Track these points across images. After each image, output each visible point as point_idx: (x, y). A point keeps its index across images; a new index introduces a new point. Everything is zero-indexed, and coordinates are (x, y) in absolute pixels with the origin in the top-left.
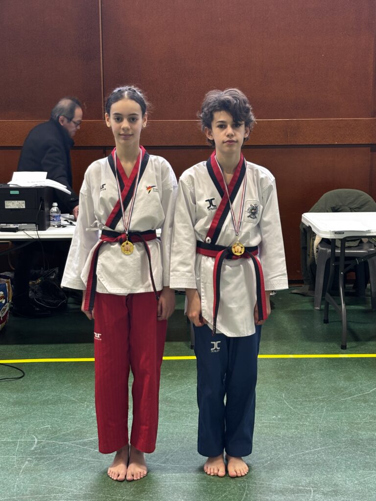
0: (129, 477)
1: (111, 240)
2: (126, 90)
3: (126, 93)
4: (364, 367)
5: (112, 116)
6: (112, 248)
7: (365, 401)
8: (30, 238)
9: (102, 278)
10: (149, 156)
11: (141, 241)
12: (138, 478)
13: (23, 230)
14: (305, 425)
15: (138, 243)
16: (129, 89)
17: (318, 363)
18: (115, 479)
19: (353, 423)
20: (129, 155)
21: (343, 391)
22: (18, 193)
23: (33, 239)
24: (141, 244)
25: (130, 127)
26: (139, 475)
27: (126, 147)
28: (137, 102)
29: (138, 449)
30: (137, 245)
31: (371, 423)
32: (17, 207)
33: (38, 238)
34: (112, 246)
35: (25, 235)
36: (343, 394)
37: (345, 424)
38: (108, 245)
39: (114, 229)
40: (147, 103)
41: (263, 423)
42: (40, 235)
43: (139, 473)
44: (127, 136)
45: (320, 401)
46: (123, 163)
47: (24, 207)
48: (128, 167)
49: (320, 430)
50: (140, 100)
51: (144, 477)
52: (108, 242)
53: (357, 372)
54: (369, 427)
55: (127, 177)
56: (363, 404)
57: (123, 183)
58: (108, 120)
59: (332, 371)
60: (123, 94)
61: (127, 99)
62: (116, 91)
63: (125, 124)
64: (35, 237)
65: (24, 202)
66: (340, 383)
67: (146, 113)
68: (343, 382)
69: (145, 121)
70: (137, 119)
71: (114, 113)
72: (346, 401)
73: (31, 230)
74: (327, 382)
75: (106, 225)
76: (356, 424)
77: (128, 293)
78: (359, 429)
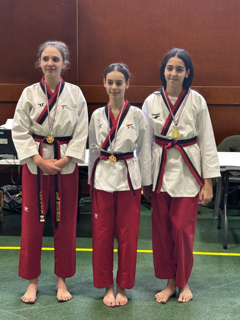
0: (118, 304)
1: (104, 158)
2: (116, 66)
3: (116, 67)
4: (235, 264)
5: (107, 81)
6: (106, 163)
7: (228, 290)
8: (9, 164)
9: (99, 180)
10: (130, 106)
11: (123, 159)
12: (123, 304)
13: (6, 159)
14: (179, 306)
15: (121, 160)
16: (119, 65)
17: (203, 259)
18: (110, 305)
19: (214, 306)
20: (117, 106)
21: (214, 281)
22: (3, 134)
23: (12, 165)
24: (123, 161)
25: (117, 88)
26: (123, 303)
27: (115, 100)
28: (122, 73)
29: (122, 287)
30: (120, 162)
31: (227, 307)
32: (2, 143)
33: (14, 164)
34: (105, 162)
35: (5, 162)
36: (214, 284)
37: (208, 307)
38: (103, 160)
39: (106, 150)
40: (129, 74)
41: (150, 303)
42: (16, 162)
43: (123, 301)
44: (115, 93)
45: (196, 288)
46: (113, 111)
47: (7, 143)
48: (116, 113)
49: (189, 311)
50: (125, 72)
51: (126, 304)
52: (103, 159)
53: (229, 267)
54: (224, 310)
55: (114, 119)
56: (226, 292)
57: (112, 124)
58: (105, 83)
59: (212, 265)
60: (114, 68)
61: (116, 71)
62: (111, 66)
63: (114, 86)
64: (13, 164)
65: (7, 139)
66: (214, 275)
67: (129, 80)
68: (217, 274)
69: (128, 84)
70: (122, 84)
71: (108, 79)
72: (214, 289)
73: (11, 158)
74: (206, 274)
75: (102, 148)
76: (216, 307)
77: (114, 191)
78: (217, 311)
